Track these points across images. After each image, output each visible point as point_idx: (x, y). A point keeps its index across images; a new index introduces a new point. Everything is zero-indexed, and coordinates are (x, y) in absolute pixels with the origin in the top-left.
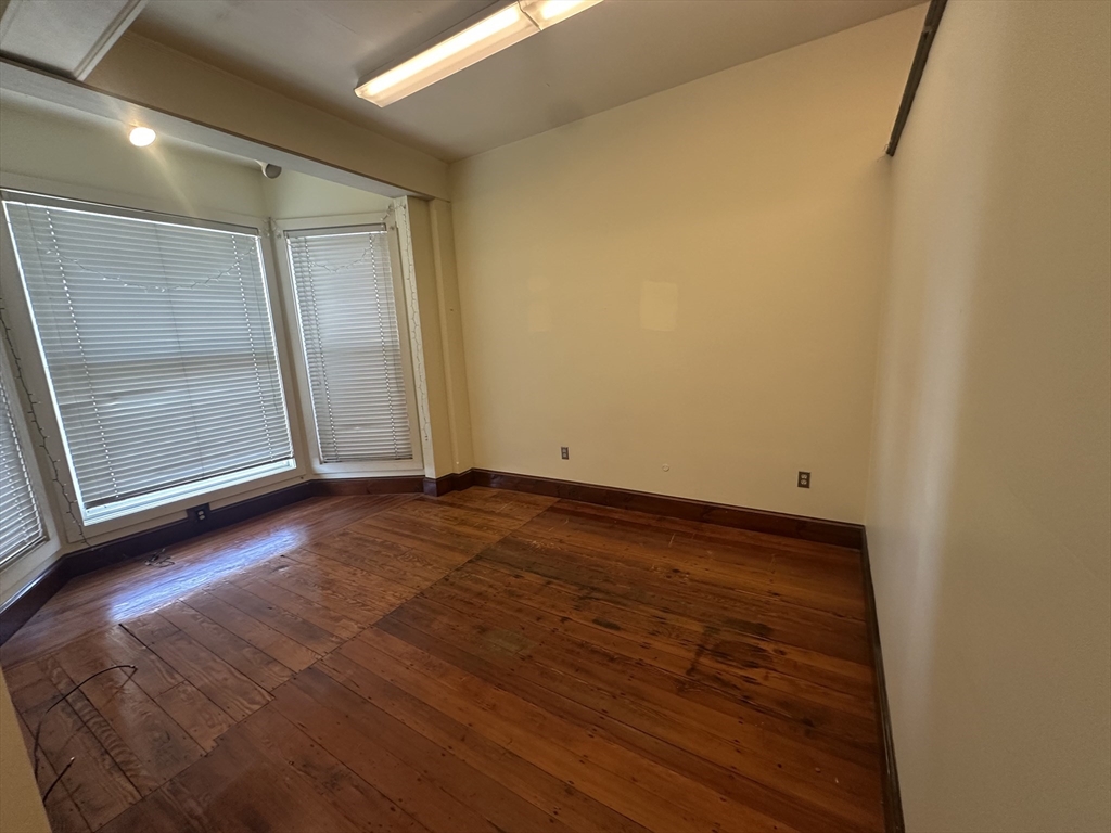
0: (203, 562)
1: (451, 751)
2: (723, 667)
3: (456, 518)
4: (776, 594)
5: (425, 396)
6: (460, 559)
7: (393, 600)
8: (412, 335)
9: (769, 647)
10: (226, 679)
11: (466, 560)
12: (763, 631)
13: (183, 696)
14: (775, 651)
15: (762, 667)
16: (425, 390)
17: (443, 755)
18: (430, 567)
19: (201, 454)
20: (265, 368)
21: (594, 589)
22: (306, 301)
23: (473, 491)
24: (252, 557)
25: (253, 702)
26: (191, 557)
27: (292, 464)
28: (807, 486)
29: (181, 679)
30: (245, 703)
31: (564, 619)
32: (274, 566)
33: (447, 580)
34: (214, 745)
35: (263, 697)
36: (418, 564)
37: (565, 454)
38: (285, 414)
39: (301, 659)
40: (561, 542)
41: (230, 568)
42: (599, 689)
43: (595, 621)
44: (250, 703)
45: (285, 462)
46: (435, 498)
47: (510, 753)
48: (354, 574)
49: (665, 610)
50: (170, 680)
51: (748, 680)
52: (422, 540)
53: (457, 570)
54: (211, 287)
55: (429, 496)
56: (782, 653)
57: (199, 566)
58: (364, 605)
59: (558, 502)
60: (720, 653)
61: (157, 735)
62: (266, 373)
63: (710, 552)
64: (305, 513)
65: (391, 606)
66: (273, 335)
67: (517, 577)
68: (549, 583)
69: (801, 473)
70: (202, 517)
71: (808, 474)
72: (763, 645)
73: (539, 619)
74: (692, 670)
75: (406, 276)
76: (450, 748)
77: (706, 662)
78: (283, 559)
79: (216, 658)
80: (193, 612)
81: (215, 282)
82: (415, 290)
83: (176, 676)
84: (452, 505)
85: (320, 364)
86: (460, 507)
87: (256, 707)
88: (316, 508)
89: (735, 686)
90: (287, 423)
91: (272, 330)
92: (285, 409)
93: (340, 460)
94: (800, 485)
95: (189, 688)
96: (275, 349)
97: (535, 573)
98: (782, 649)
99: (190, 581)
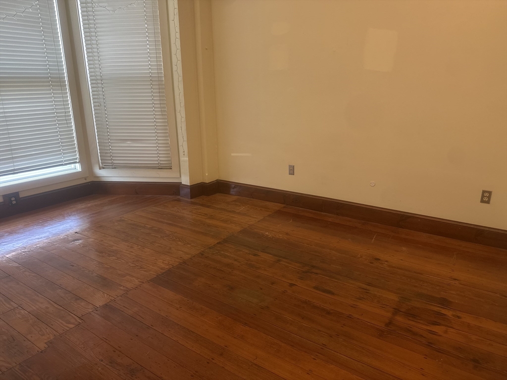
0: (18, 233)
1: (213, 361)
2: (413, 323)
3: (206, 214)
4: (455, 279)
5: (184, 119)
6: (212, 241)
7: (163, 266)
8: (174, 68)
9: (449, 313)
10: (47, 308)
11: (216, 242)
12: (445, 303)
13: (19, 316)
14: (453, 316)
15: (443, 325)
16: (183, 114)
17: (208, 363)
18: (189, 246)
19: (12, 154)
20: (58, 90)
21: (313, 267)
22: (90, 36)
23: (218, 196)
24: (54, 232)
25: (69, 323)
26: (9, 230)
27: (78, 168)
28: (488, 202)
29: (16, 306)
30: (64, 323)
31: (291, 285)
32: (70, 239)
33: (202, 254)
34: (46, 346)
35: (76, 321)
36: (179, 243)
37: (292, 171)
38: (73, 128)
39: (100, 299)
40: (287, 234)
41: (39, 238)
42: (320, 331)
43: (316, 288)
44: (66, 323)
45: (73, 166)
46: (190, 200)
47: (256, 365)
48: (132, 247)
49: (369, 284)
50: (8, 306)
51: (431, 332)
52: (181, 227)
53: (210, 248)
54: (18, 20)
55: (183, 199)
56: (459, 317)
57: (16, 236)
58: (141, 268)
59: (284, 207)
60: (411, 314)
61: (5, 338)
62: (59, 94)
63: (404, 249)
64: (89, 205)
65: (162, 269)
66: (64, 63)
67: (255, 255)
68: (279, 261)
69: (484, 192)
70: (14, 202)
71: (490, 193)
72: (443, 311)
73: (273, 283)
74: (389, 323)
75: (171, 18)
76: (213, 359)
77: (400, 319)
78: (77, 235)
79: (39, 294)
80: (17, 265)
81: (21, 16)
82: (178, 30)
83: (12, 303)
84: (202, 205)
85: (100, 89)
86: (208, 207)
87: (72, 326)
88: (97, 202)
89: (421, 335)
90: (74, 135)
91: (63, 59)
92: (73, 124)
93: (114, 167)
94: (482, 201)
95: (22, 311)
96: (66, 75)
97: (268, 253)
98: (459, 315)
99: (11, 245)
